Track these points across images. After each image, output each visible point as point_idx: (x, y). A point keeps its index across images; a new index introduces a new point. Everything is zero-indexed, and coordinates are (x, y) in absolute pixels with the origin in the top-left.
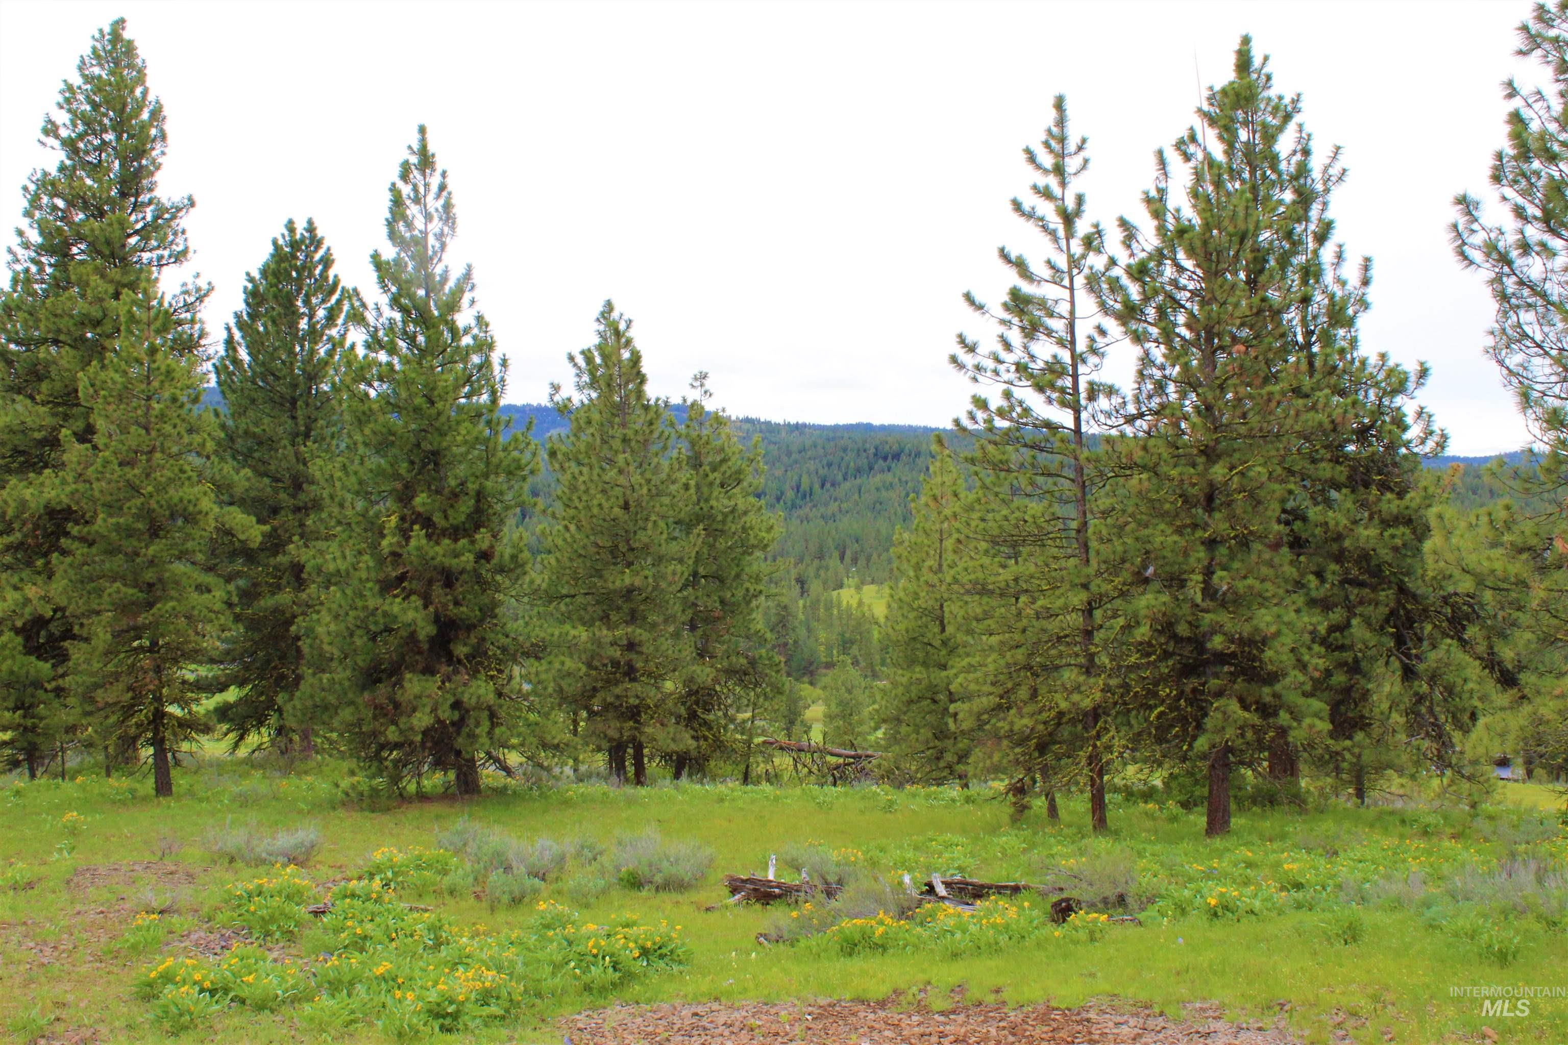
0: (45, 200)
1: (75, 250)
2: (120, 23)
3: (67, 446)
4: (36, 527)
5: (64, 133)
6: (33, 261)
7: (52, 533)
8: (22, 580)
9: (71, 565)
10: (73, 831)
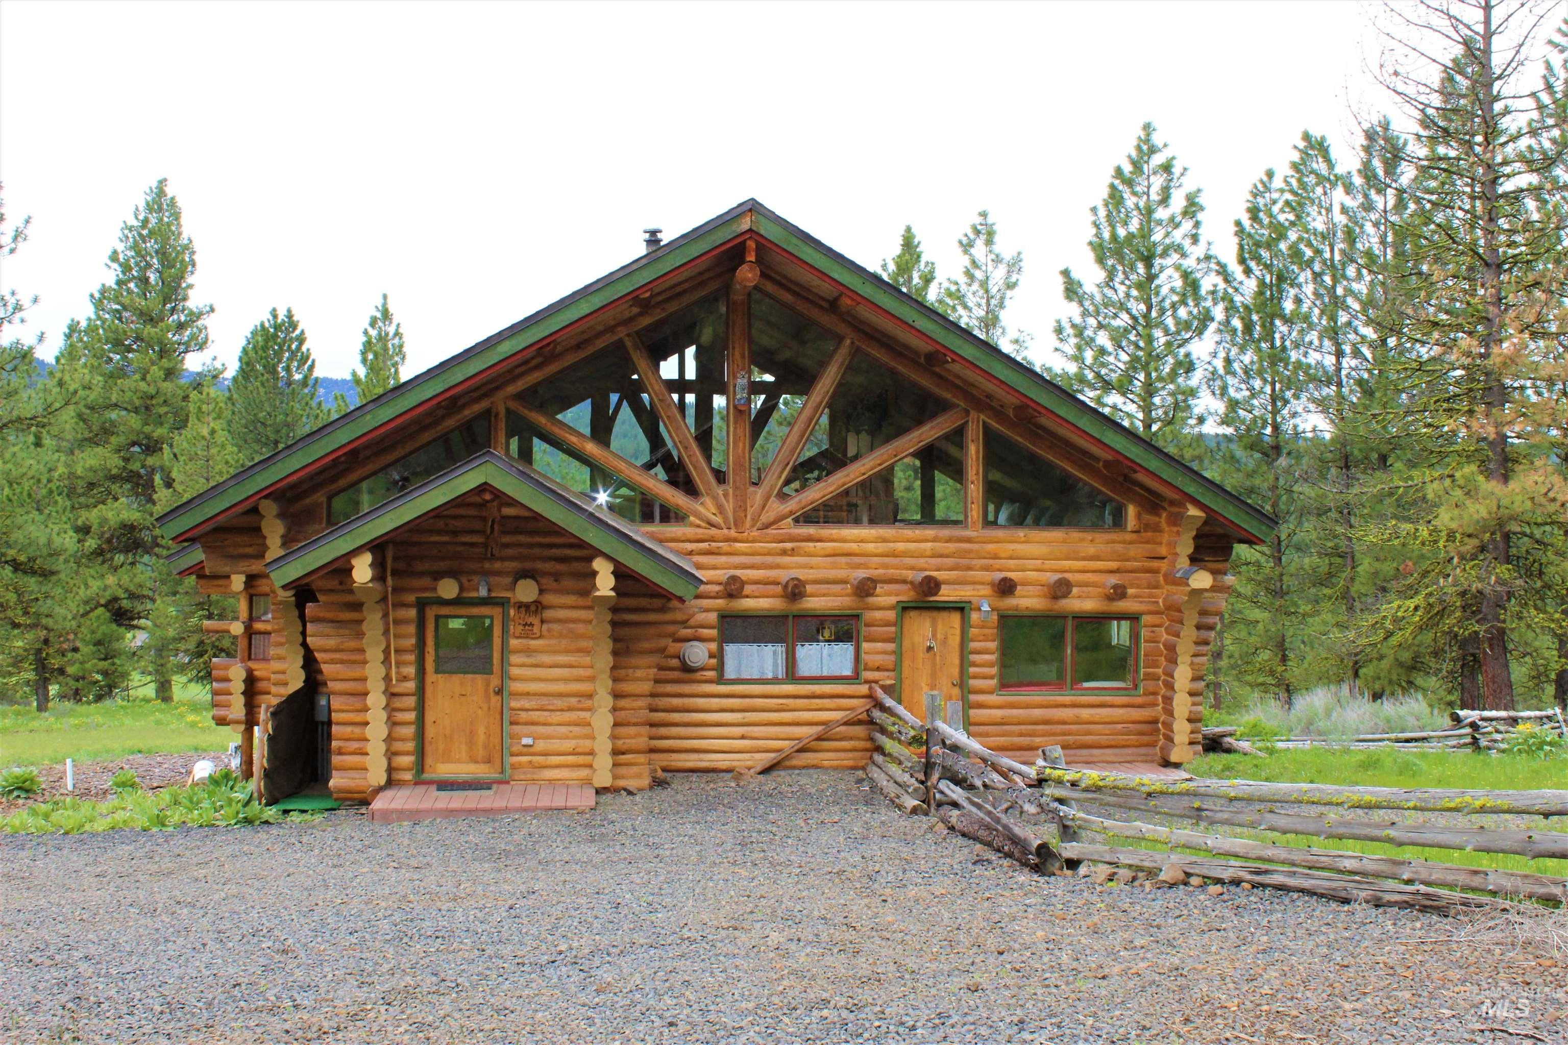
2: (162, 182)
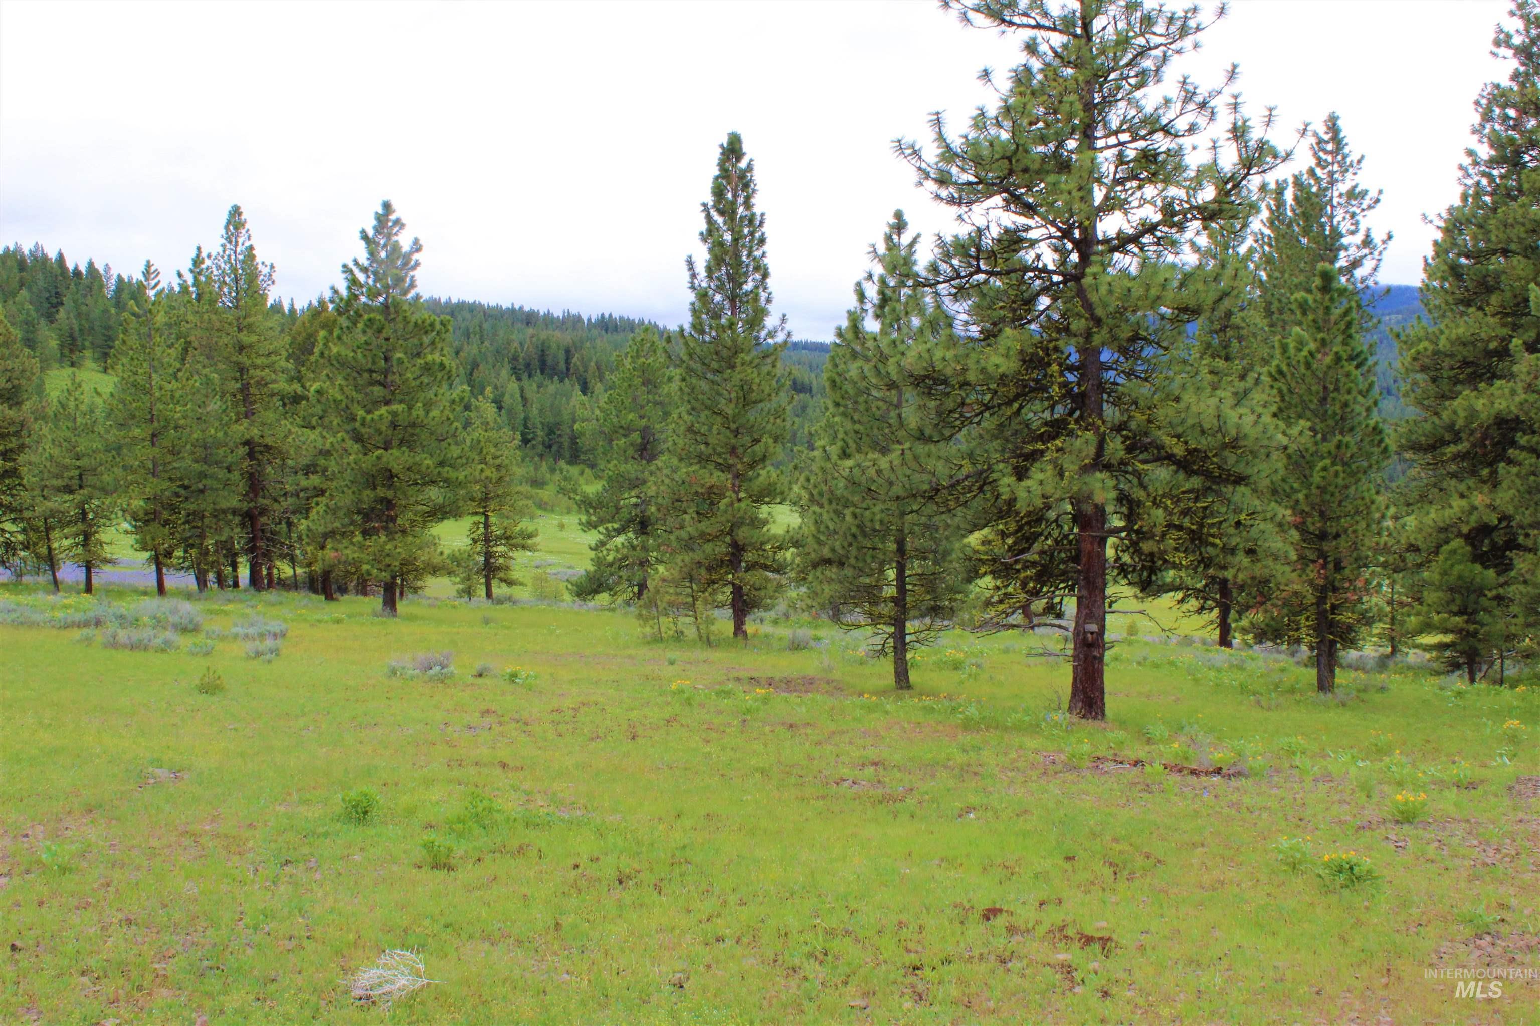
0: (1497, 111)
1: (1527, 158)
3: (1518, 356)
4: (1485, 437)
5: (1517, 40)
6: (1484, 174)
7: (1498, 443)
8: (1469, 488)
9: (1518, 475)
10: (1513, 739)
